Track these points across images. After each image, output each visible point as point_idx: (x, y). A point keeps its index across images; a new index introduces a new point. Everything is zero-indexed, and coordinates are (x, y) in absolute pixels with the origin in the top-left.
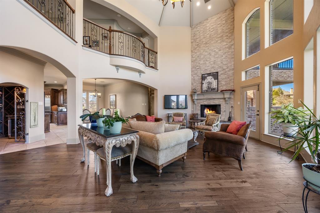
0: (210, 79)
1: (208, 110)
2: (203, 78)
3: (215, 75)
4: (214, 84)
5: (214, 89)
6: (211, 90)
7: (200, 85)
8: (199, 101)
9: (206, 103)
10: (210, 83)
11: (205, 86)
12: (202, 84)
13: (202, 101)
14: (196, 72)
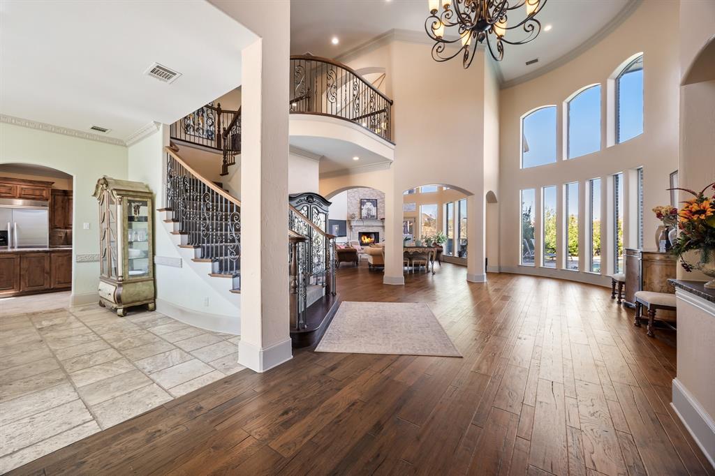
0: (369, 205)
1: (366, 237)
2: (362, 203)
3: (375, 203)
4: (374, 212)
5: (374, 216)
6: (370, 217)
7: (359, 210)
8: (357, 228)
9: (365, 230)
10: (369, 210)
11: (364, 213)
12: (361, 209)
13: (360, 228)
14: (353, 194)
